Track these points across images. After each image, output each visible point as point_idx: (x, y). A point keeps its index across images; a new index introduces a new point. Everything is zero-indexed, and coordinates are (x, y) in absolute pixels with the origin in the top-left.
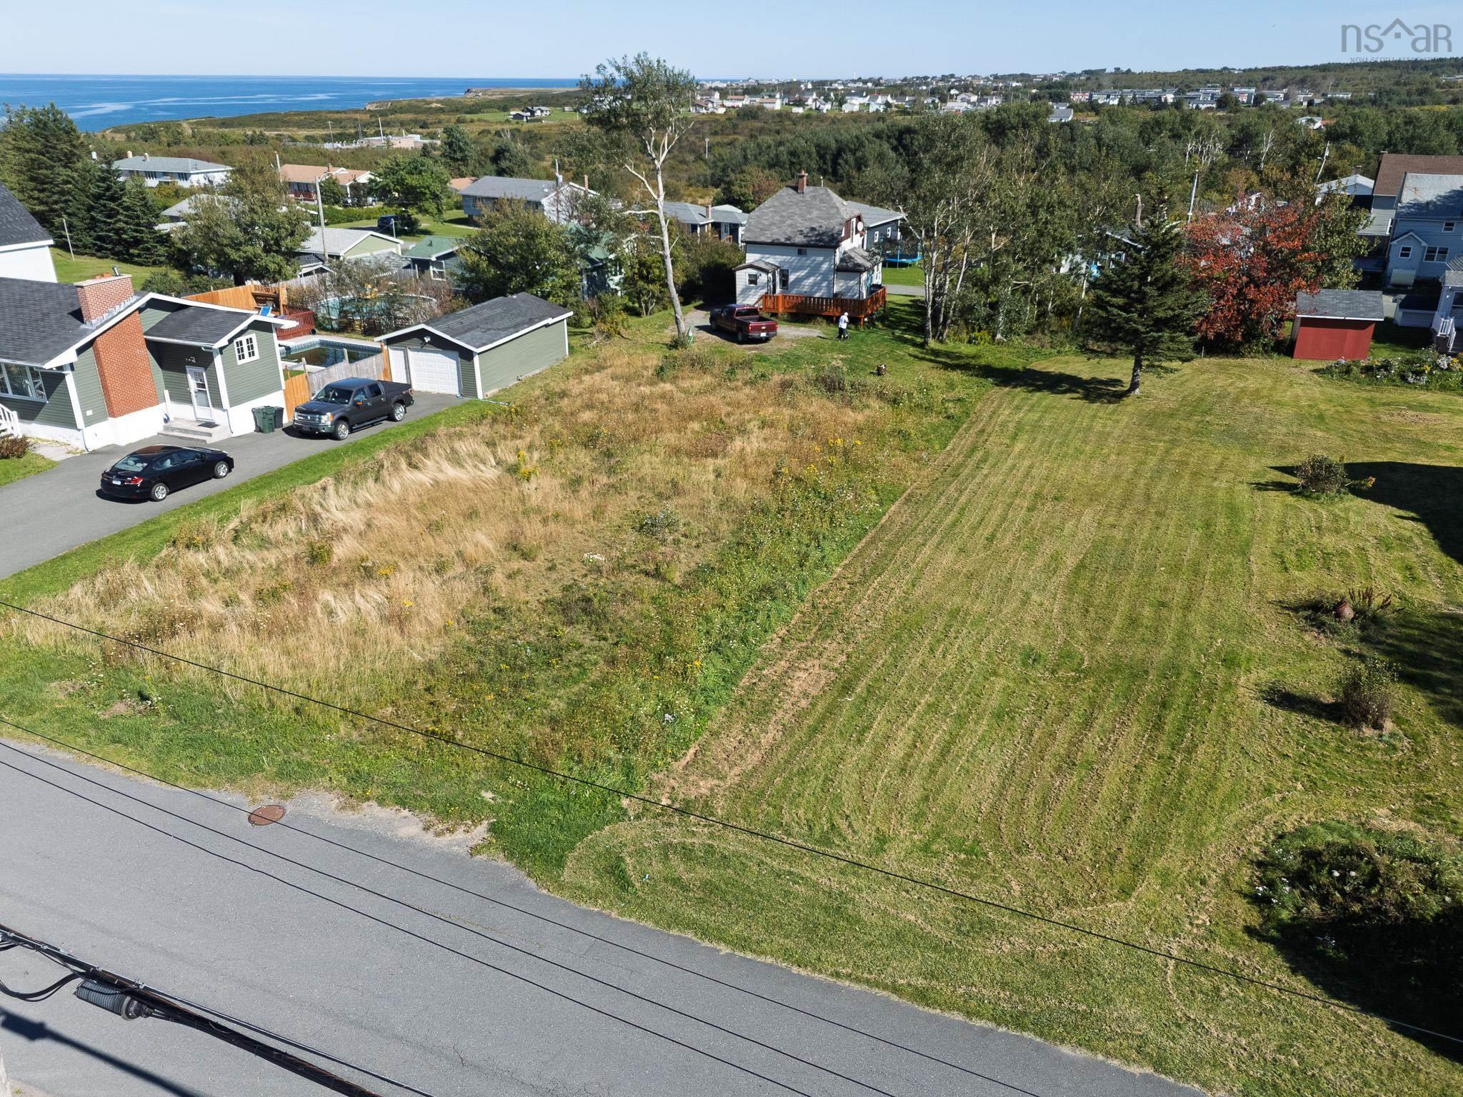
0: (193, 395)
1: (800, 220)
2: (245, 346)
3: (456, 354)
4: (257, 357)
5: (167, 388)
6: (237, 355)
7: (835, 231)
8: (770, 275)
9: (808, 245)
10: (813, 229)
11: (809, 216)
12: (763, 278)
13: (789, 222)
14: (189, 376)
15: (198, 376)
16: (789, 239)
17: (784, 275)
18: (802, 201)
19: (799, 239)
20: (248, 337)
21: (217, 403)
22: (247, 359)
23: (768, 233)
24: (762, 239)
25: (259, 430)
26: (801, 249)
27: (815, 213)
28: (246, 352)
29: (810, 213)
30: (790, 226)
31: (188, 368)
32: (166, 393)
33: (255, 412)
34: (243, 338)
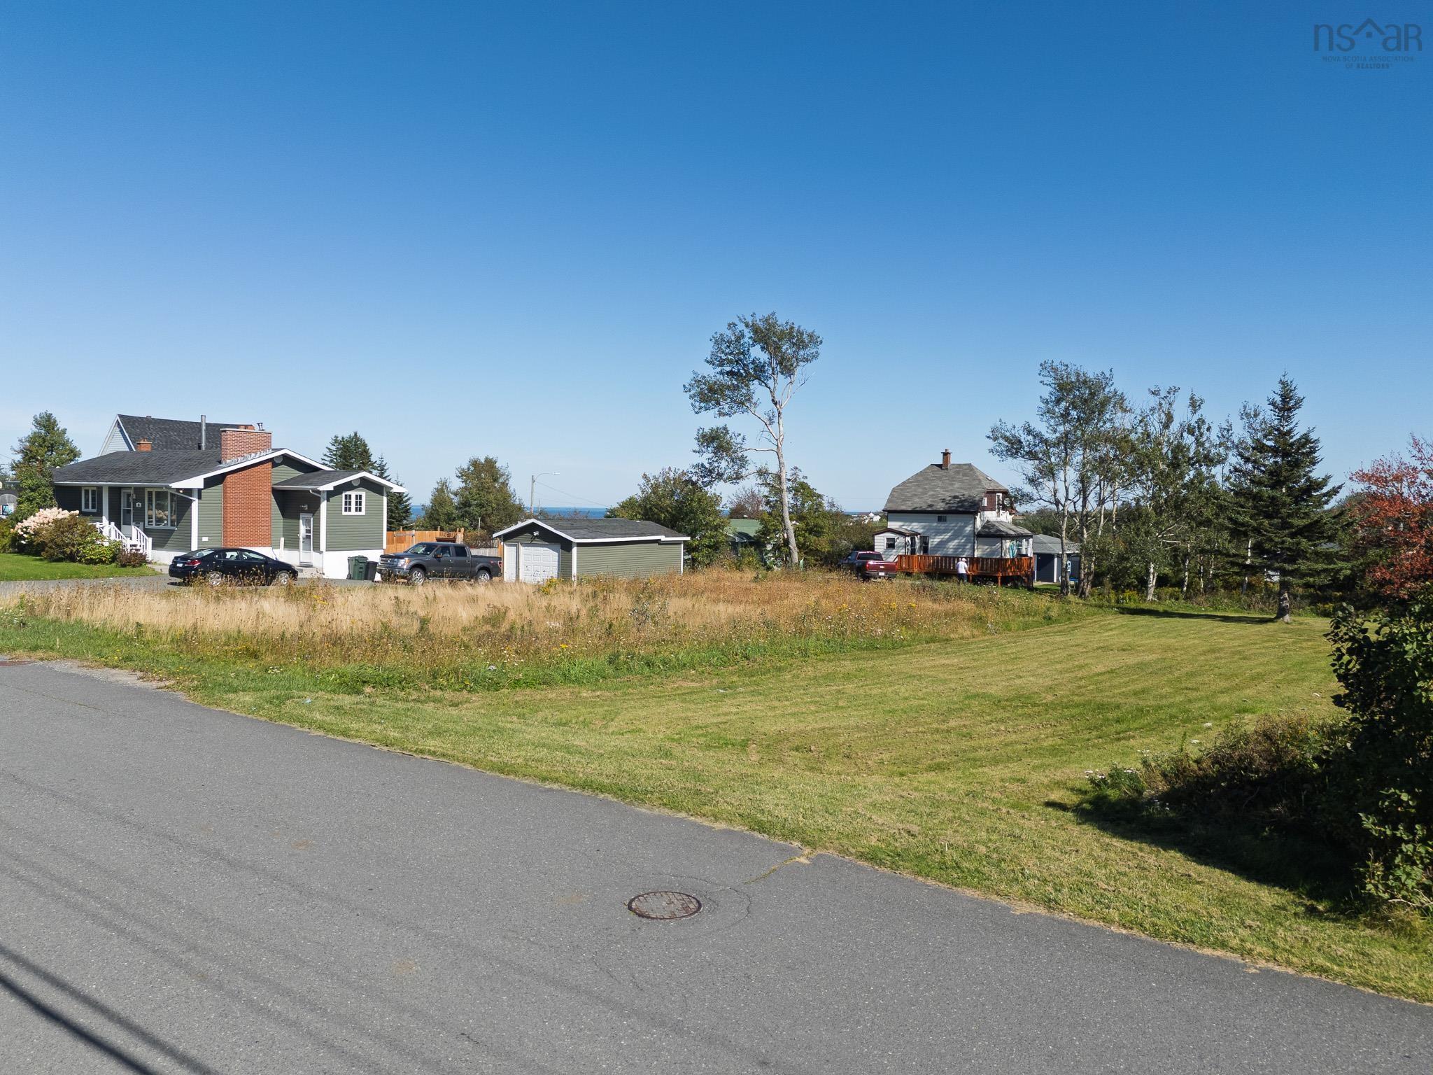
0: (301, 540)
1: (941, 491)
2: (353, 500)
3: (558, 546)
4: (363, 513)
5: (284, 536)
6: (344, 506)
7: (977, 499)
8: (908, 539)
9: (949, 512)
10: (955, 497)
11: (951, 488)
12: (900, 541)
13: (932, 493)
14: (301, 521)
15: (307, 522)
16: (930, 506)
17: (925, 541)
18: (946, 476)
19: (941, 506)
20: (359, 493)
21: (317, 548)
22: (353, 512)
23: (909, 503)
24: (903, 508)
25: (350, 577)
26: (941, 516)
27: (957, 485)
28: (353, 506)
29: (952, 485)
30: (932, 496)
31: (302, 515)
32: (282, 539)
33: (350, 560)
34: (353, 494)
